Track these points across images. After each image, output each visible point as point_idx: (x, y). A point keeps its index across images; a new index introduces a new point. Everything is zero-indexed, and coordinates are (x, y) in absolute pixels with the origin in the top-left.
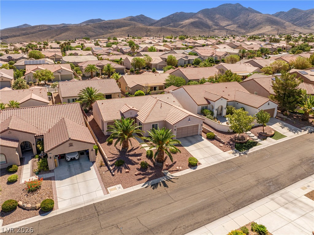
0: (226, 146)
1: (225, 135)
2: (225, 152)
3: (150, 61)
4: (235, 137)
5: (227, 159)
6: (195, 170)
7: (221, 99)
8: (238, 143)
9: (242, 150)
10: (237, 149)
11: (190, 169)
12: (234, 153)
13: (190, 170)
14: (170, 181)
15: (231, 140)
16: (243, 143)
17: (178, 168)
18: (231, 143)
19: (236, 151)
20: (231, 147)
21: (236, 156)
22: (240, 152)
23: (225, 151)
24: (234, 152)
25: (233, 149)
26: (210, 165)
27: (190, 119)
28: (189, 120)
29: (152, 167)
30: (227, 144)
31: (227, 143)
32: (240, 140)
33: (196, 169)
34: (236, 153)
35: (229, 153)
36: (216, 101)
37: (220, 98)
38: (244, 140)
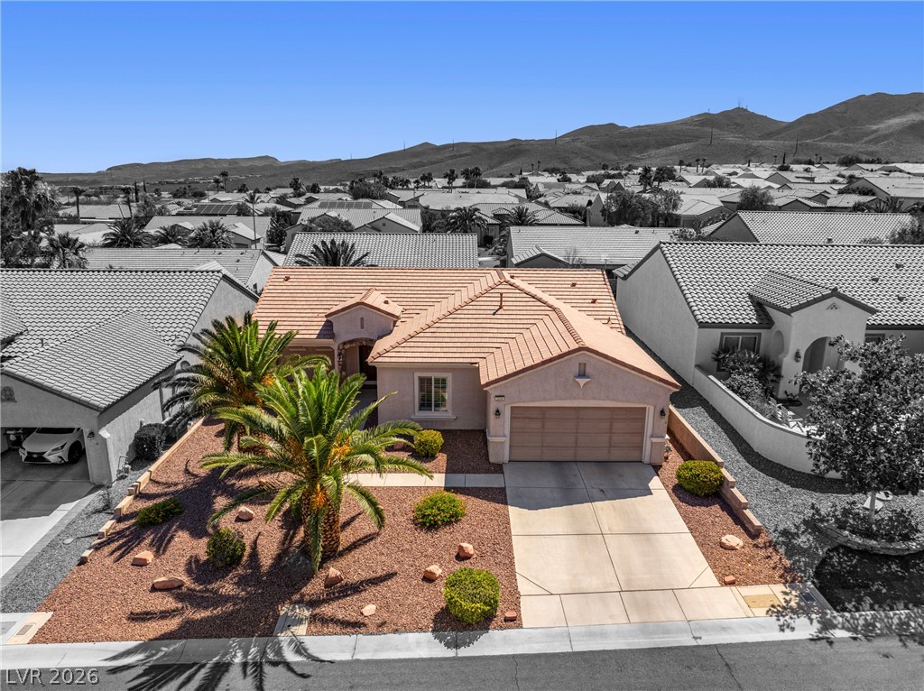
0: (762, 553)
1: (785, 488)
2: (727, 589)
3: (675, 207)
4: (846, 512)
5: (708, 639)
6: (451, 653)
7: (829, 302)
8: (849, 551)
9: (860, 601)
10: (821, 589)
11: (429, 635)
12: (778, 611)
13: (422, 645)
14: (250, 679)
15: (812, 525)
16: (887, 558)
17: (369, 609)
18: (804, 540)
19: (807, 597)
20: (788, 563)
21: (788, 635)
22: (830, 613)
23: (730, 578)
24: (793, 604)
25: (792, 583)
26: (566, 649)
27: (588, 370)
28: (582, 375)
29: (258, 567)
30: (772, 545)
31: (774, 537)
32: (868, 534)
33: (464, 652)
34: (803, 609)
35: (751, 602)
36: (794, 309)
37: (824, 298)
38: (906, 538)
